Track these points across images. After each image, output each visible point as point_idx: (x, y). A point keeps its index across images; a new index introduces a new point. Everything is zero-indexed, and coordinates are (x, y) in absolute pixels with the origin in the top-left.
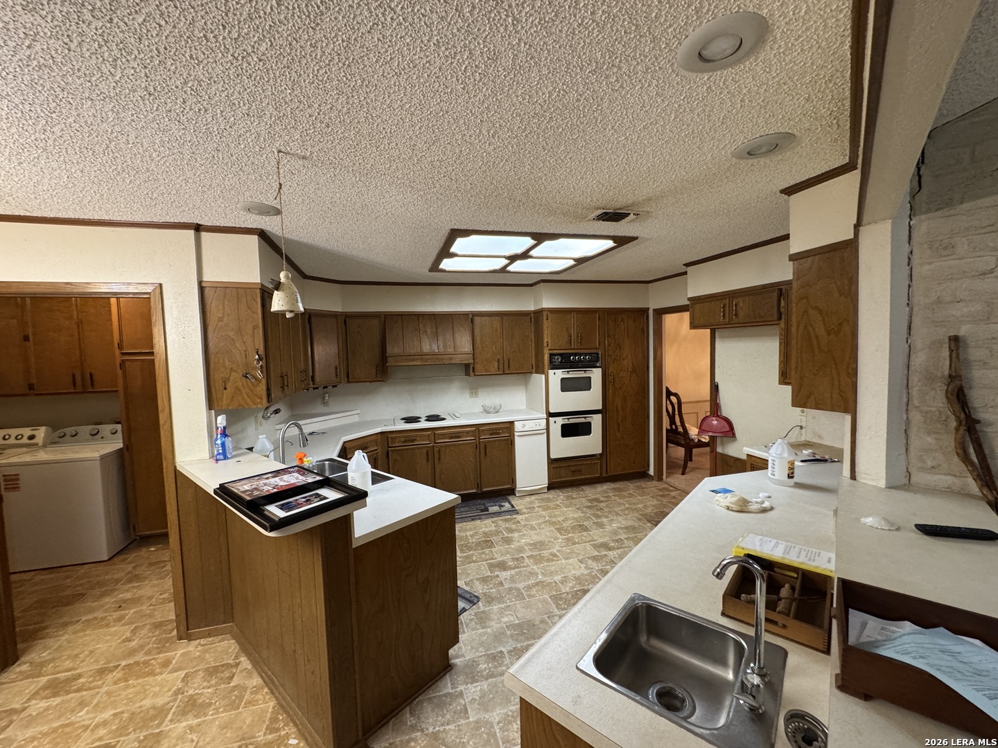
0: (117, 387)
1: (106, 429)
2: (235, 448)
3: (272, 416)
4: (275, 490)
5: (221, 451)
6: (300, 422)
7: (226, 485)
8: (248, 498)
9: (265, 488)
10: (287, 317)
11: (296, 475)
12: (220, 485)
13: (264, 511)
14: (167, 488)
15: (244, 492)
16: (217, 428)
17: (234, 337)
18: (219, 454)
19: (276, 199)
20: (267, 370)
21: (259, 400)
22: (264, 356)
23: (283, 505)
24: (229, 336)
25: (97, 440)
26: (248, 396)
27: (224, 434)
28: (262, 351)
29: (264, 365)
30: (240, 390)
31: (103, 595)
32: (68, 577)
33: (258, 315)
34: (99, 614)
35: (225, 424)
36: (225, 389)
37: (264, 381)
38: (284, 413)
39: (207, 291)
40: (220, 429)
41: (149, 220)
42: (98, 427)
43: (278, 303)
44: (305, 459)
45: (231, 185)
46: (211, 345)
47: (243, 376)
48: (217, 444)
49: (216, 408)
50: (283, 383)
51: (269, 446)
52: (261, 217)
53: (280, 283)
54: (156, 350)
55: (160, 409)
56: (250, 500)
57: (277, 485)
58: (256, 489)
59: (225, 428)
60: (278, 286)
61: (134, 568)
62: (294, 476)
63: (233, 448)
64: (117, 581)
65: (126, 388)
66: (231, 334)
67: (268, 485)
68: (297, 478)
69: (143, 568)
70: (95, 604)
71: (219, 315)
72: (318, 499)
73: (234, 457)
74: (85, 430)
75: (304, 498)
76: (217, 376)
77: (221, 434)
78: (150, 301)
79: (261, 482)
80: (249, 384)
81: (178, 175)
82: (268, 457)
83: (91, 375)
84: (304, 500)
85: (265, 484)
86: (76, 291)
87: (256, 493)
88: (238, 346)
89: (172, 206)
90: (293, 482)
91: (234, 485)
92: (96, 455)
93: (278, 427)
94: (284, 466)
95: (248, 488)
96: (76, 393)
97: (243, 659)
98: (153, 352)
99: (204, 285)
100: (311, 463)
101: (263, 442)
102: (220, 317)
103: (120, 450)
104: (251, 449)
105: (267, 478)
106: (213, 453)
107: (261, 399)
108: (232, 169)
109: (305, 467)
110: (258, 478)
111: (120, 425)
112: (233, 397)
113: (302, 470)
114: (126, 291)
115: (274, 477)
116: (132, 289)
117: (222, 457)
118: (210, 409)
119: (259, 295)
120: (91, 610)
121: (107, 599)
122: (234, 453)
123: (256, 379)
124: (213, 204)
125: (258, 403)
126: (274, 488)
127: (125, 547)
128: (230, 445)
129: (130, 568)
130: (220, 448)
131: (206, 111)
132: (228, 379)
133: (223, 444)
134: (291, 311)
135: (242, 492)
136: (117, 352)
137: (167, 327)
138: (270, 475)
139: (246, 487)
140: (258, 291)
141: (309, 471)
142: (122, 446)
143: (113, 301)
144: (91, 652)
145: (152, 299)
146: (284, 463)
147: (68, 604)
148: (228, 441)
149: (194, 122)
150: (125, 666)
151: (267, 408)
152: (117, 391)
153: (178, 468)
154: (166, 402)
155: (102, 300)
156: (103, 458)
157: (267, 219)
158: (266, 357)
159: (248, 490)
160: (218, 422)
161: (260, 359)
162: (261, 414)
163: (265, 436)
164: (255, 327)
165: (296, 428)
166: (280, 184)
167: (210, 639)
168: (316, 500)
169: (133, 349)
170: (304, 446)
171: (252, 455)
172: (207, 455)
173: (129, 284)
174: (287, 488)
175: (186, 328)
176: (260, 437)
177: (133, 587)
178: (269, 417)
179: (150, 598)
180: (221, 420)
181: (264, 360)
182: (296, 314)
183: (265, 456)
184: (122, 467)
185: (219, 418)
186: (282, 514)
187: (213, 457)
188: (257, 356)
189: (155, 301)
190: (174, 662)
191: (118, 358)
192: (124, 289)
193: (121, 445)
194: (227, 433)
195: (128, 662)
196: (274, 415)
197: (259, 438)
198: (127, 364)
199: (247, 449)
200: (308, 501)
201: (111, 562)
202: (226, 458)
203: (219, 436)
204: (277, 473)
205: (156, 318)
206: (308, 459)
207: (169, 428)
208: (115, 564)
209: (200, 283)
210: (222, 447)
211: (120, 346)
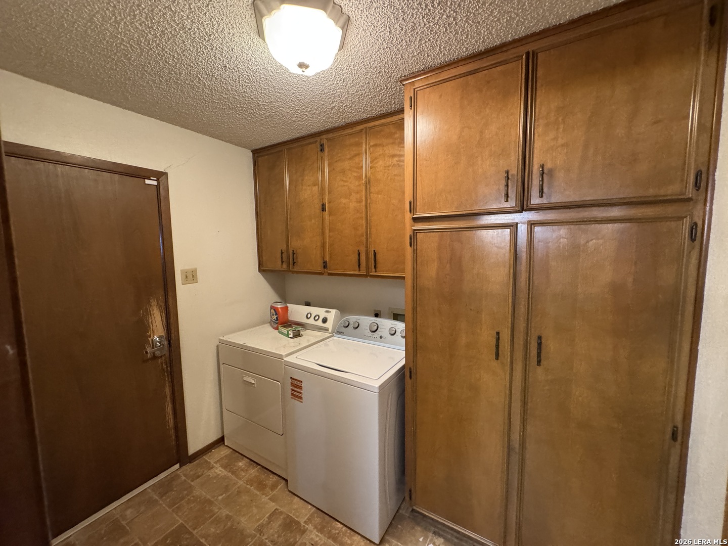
0: (403, 271)
1: (386, 326)
25: (374, 339)
42: (378, 320)
65: (415, 273)
74: (367, 322)
83: (375, 254)
96: (359, 275)
136: (408, 216)
152: (404, 278)
169: (433, 210)
191: (409, 227)
198: (420, 236)
211: (412, 209)
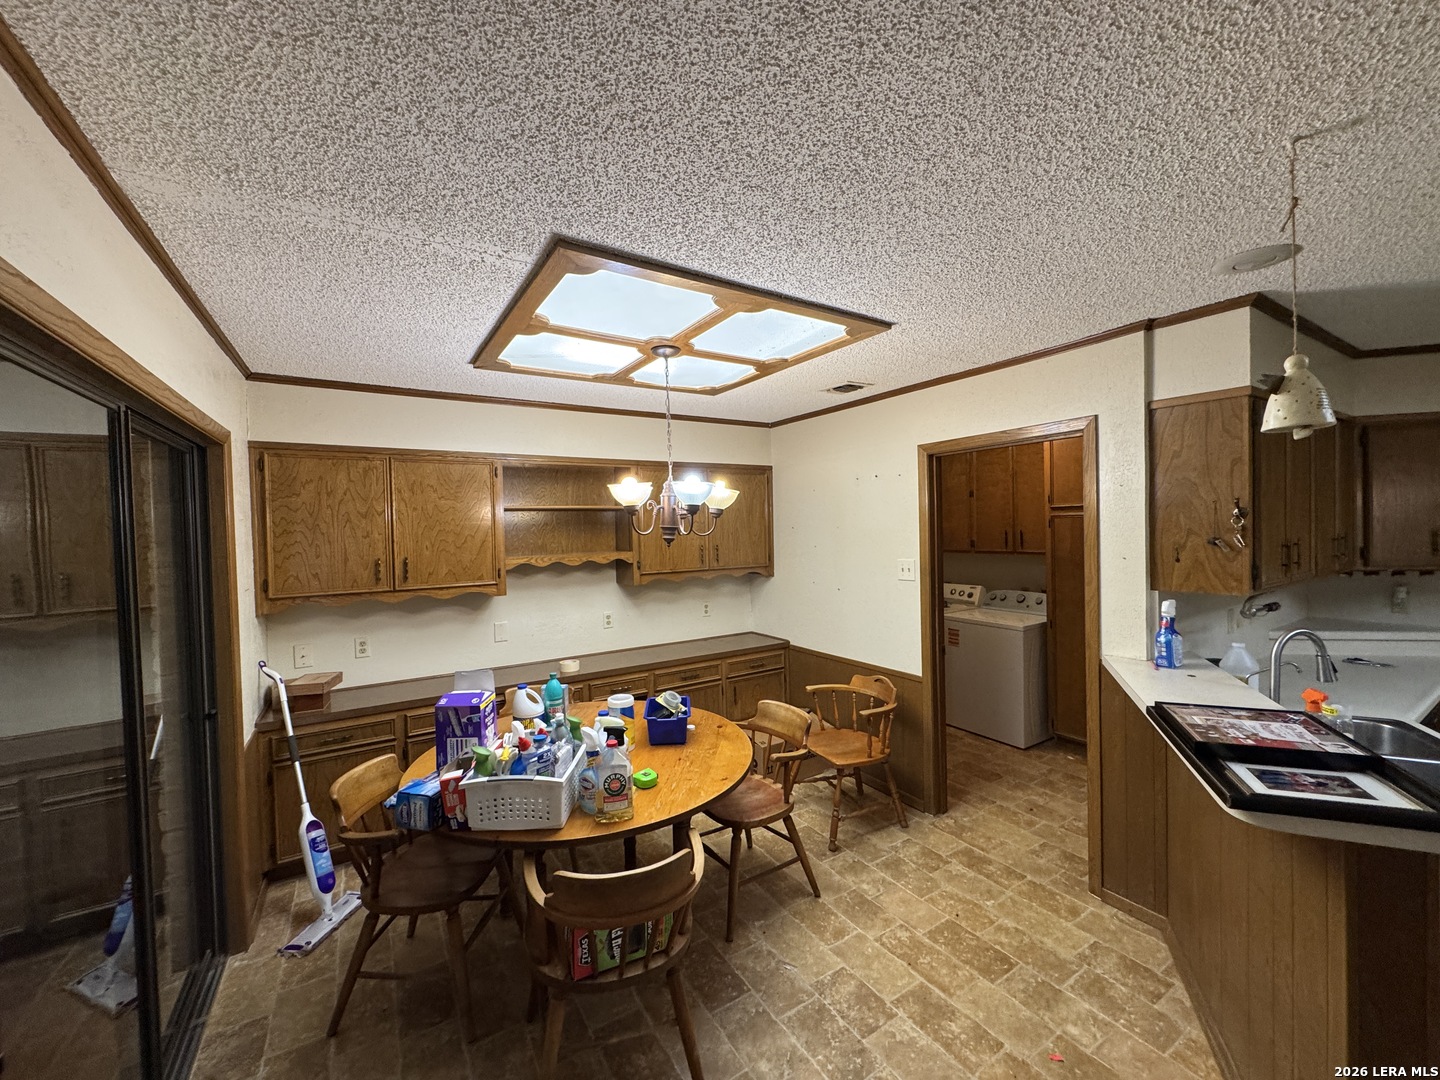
0: (1045, 548)
1: (1033, 597)
2: (1188, 654)
3: (1259, 614)
4: (1250, 742)
5: (1164, 654)
6: (1322, 635)
7: (1165, 706)
8: (1199, 738)
9: (1230, 731)
10: (1295, 437)
11: (1300, 728)
12: (1156, 703)
13: (1225, 769)
14: (1088, 686)
15: (1193, 726)
16: (1161, 618)
17: (1197, 481)
18: (1161, 657)
19: (1283, 229)
20: (1254, 535)
21: (1234, 584)
22: (1249, 510)
23: (1264, 772)
24: (1190, 480)
25: (1023, 608)
26: (1216, 576)
27: (1171, 628)
28: (1246, 502)
29: (1250, 527)
30: (1202, 564)
31: (1017, 787)
32: (989, 751)
33: (1242, 441)
34: (1012, 806)
35: (1173, 614)
36: (1178, 560)
37: (1247, 552)
38: (1288, 611)
39: (1158, 416)
40: (1164, 621)
41: (1087, 334)
42: (1025, 593)
43: (1276, 415)
44: (1324, 705)
45: (1202, 240)
46: (1159, 494)
47: (1209, 542)
48: (1159, 642)
49: (1162, 589)
50: (1289, 557)
51: (1249, 662)
52: (1256, 272)
53: (1283, 378)
54: (1086, 504)
55: (1086, 580)
56: (1200, 742)
57: (1256, 735)
58: (1214, 728)
59: (1172, 620)
60: (1277, 385)
61: (1050, 771)
62: (1294, 730)
63: (1183, 653)
64: (1032, 779)
65: (1053, 550)
66: (1193, 476)
67: (1237, 729)
68: (1301, 735)
69: (1059, 776)
70: (1010, 792)
71: (1176, 448)
72: (1347, 791)
73: (1183, 667)
74: (1013, 595)
75: (1311, 776)
76: (1166, 542)
77: (1166, 629)
78: (1082, 440)
79: (1226, 720)
80: (1219, 555)
81: (1122, 261)
82: (1246, 682)
83: (1021, 534)
84: (1313, 780)
85: (1232, 726)
86: (1009, 439)
87: (1213, 735)
88: (1202, 494)
89: (1115, 306)
90: (1290, 738)
91: (1177, 709)
92: (1021, 625)
93: (1273, 635)
94: (1274, 706)
95: (1200, 722)
96: (1006, 552)
97: (1178, 983)
98: (1082, 507)
99: (1154, 406)
100: (1339, 717)
101: (1239, 653)
102: (1175, 451)
103: (1043, 625)
104: (1216, 662)
105: (1238, 717)
106: (1153, 654)
107: (1239, 581)
108: (1205, 215)
109: (1323, 721)
110: (1220, 711)
111: (1045, 595)
112: (1189, 574)
113: (1314, 722)
114: (1057, 431)
115: (1250, 718)
116: (1064, 429)
117: (1165, 663)
118: (1152, 589)
119: (1246, 407)
120: (1006, 798)
121: (1020, 794)
122: (1185, 662)
123: (1232, 547)
124: (1172, 282)
125: (1232, 588)
126: (1248, 737)
127: (1043, 742)
128: (1180, 648)
129: (1045, 768)
130: (1163, 649)
131: (1162, 147)
132: (1184, 547)
133: (1168, 644)
134: (1305, 427)
135: (1189, 725)
136: (1047, 506)
137: (1101, 472)
138: (1243, 713)
139: (1197, 720)
140: (1246, 401)
141: (1331, 730)
142: (1045, 621)
143: (1047, 445)
144: (1002, 843)
145: (1085, 438)
146: (1277, 700)
147: (988, 779)
148: (1177, 641)
149: (1144, 175)
150: (1030, 881)
151: (1251, 598)
152: (1044, 554)
153: (1104, 663)
154: (1094, 571)
155: (1036, 445)
156: (1027, 630)
157: (1269, 272)
158: (1254, 514)
159: (1200, 725)
160: (1163, 609)
161: (1242, 514)
162: (1239, 608)
163: (1243, 645)
164: (1235, 462)
165: (1310, 642)
166: (1295, 200)
167: (1132, 919)
168: (1341, 790)
169: (1063, 503)
170: (1326, 681)
171: (1214, 673)
172: (1144, 655)
173: (1060, 422)
174: (1275, 745)
175: (1126, 472)
176: (1234, 644)
177: (1047, 794)
178: (1254, 615)
179: (1064, 818)
180: (1168, 608)
181: (1250, 516)
182: (1315, 431)
183: (1241, 679)
184: (1044, 644)
185: (1165, 605)
186: (1259, 788)
187: (1152, 659)
188: (1236, 510)
189: (1088, 440)
190: (1082, 915)
191: (1048, 514)
192: (1054, 430)
193: (1044, 619)
194: (1176, 627)
195: (1035, 880)
196: (1264, 612)
197: (1231, 647)
198: (1056, 521)
199: (1208, 660)
200: (1320, 786)
201: (1028, 753)
202: (1171, 665)
203: (1163, 631)
204: (1258, 714)
205: (1088, 461)
206: (1334, 707)
207: (1096, 608)
208: (1030, 756)
209: (1148, 404)
210: (1167, 647)
211: (1051, 500)
